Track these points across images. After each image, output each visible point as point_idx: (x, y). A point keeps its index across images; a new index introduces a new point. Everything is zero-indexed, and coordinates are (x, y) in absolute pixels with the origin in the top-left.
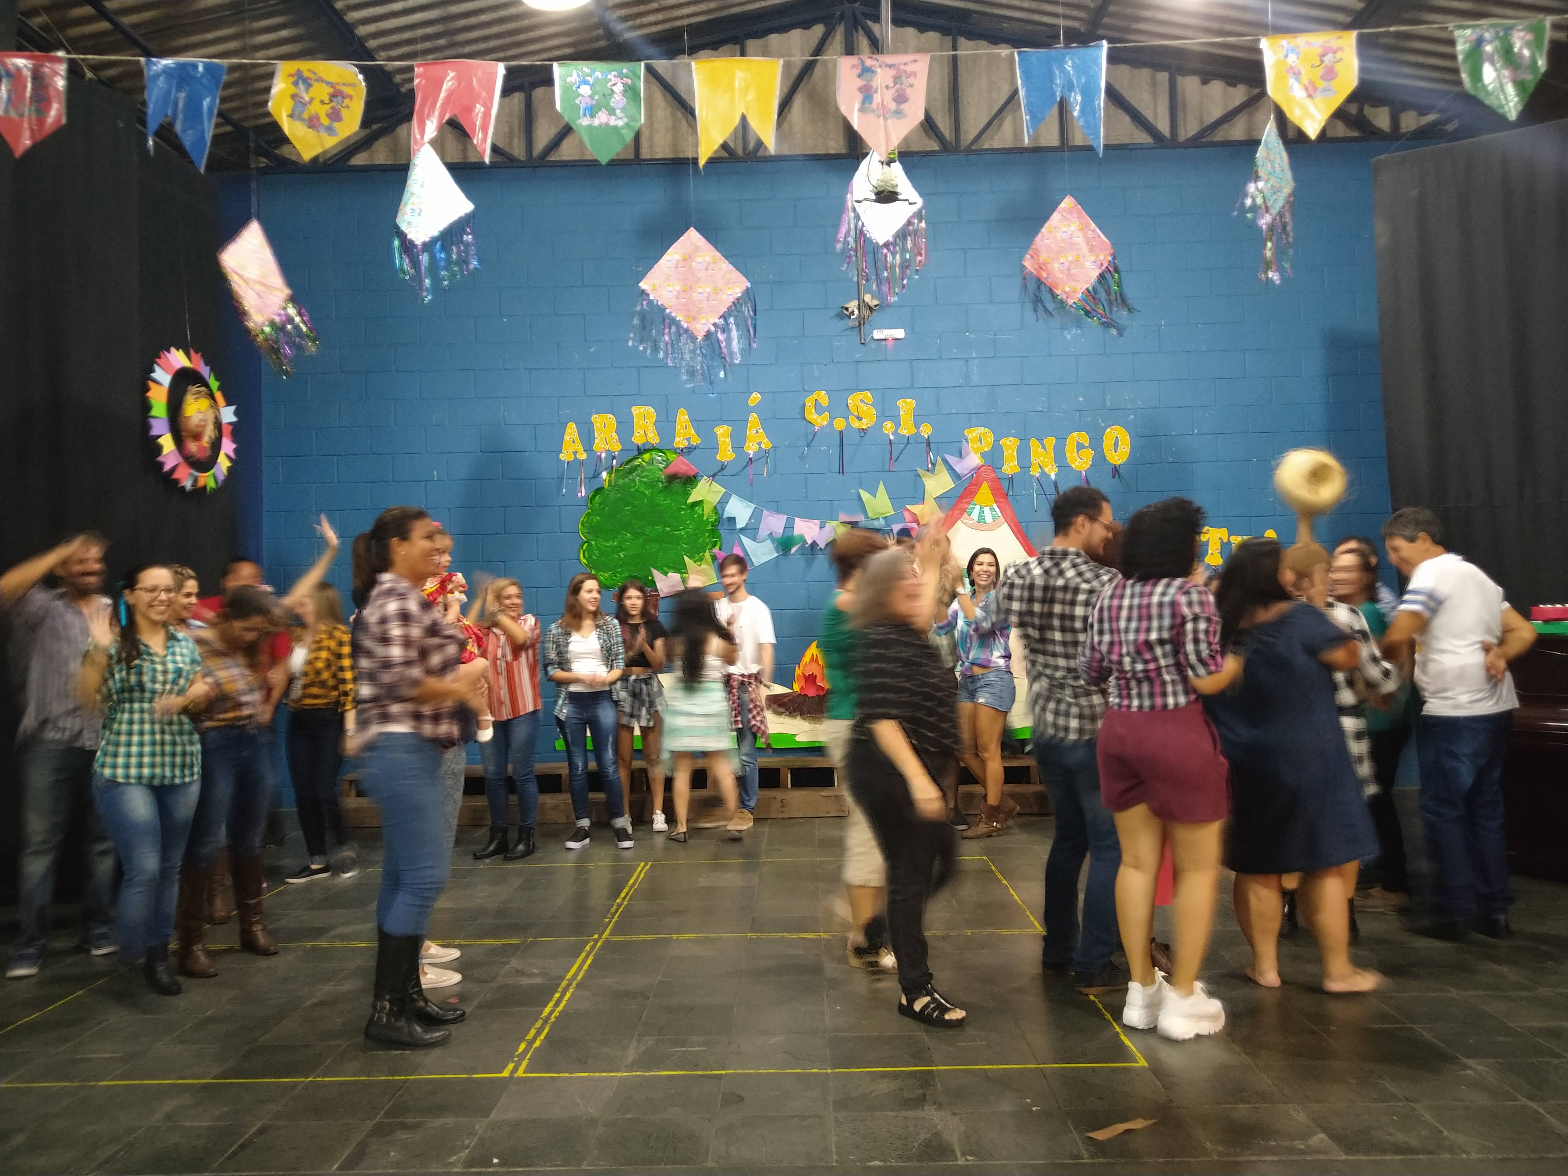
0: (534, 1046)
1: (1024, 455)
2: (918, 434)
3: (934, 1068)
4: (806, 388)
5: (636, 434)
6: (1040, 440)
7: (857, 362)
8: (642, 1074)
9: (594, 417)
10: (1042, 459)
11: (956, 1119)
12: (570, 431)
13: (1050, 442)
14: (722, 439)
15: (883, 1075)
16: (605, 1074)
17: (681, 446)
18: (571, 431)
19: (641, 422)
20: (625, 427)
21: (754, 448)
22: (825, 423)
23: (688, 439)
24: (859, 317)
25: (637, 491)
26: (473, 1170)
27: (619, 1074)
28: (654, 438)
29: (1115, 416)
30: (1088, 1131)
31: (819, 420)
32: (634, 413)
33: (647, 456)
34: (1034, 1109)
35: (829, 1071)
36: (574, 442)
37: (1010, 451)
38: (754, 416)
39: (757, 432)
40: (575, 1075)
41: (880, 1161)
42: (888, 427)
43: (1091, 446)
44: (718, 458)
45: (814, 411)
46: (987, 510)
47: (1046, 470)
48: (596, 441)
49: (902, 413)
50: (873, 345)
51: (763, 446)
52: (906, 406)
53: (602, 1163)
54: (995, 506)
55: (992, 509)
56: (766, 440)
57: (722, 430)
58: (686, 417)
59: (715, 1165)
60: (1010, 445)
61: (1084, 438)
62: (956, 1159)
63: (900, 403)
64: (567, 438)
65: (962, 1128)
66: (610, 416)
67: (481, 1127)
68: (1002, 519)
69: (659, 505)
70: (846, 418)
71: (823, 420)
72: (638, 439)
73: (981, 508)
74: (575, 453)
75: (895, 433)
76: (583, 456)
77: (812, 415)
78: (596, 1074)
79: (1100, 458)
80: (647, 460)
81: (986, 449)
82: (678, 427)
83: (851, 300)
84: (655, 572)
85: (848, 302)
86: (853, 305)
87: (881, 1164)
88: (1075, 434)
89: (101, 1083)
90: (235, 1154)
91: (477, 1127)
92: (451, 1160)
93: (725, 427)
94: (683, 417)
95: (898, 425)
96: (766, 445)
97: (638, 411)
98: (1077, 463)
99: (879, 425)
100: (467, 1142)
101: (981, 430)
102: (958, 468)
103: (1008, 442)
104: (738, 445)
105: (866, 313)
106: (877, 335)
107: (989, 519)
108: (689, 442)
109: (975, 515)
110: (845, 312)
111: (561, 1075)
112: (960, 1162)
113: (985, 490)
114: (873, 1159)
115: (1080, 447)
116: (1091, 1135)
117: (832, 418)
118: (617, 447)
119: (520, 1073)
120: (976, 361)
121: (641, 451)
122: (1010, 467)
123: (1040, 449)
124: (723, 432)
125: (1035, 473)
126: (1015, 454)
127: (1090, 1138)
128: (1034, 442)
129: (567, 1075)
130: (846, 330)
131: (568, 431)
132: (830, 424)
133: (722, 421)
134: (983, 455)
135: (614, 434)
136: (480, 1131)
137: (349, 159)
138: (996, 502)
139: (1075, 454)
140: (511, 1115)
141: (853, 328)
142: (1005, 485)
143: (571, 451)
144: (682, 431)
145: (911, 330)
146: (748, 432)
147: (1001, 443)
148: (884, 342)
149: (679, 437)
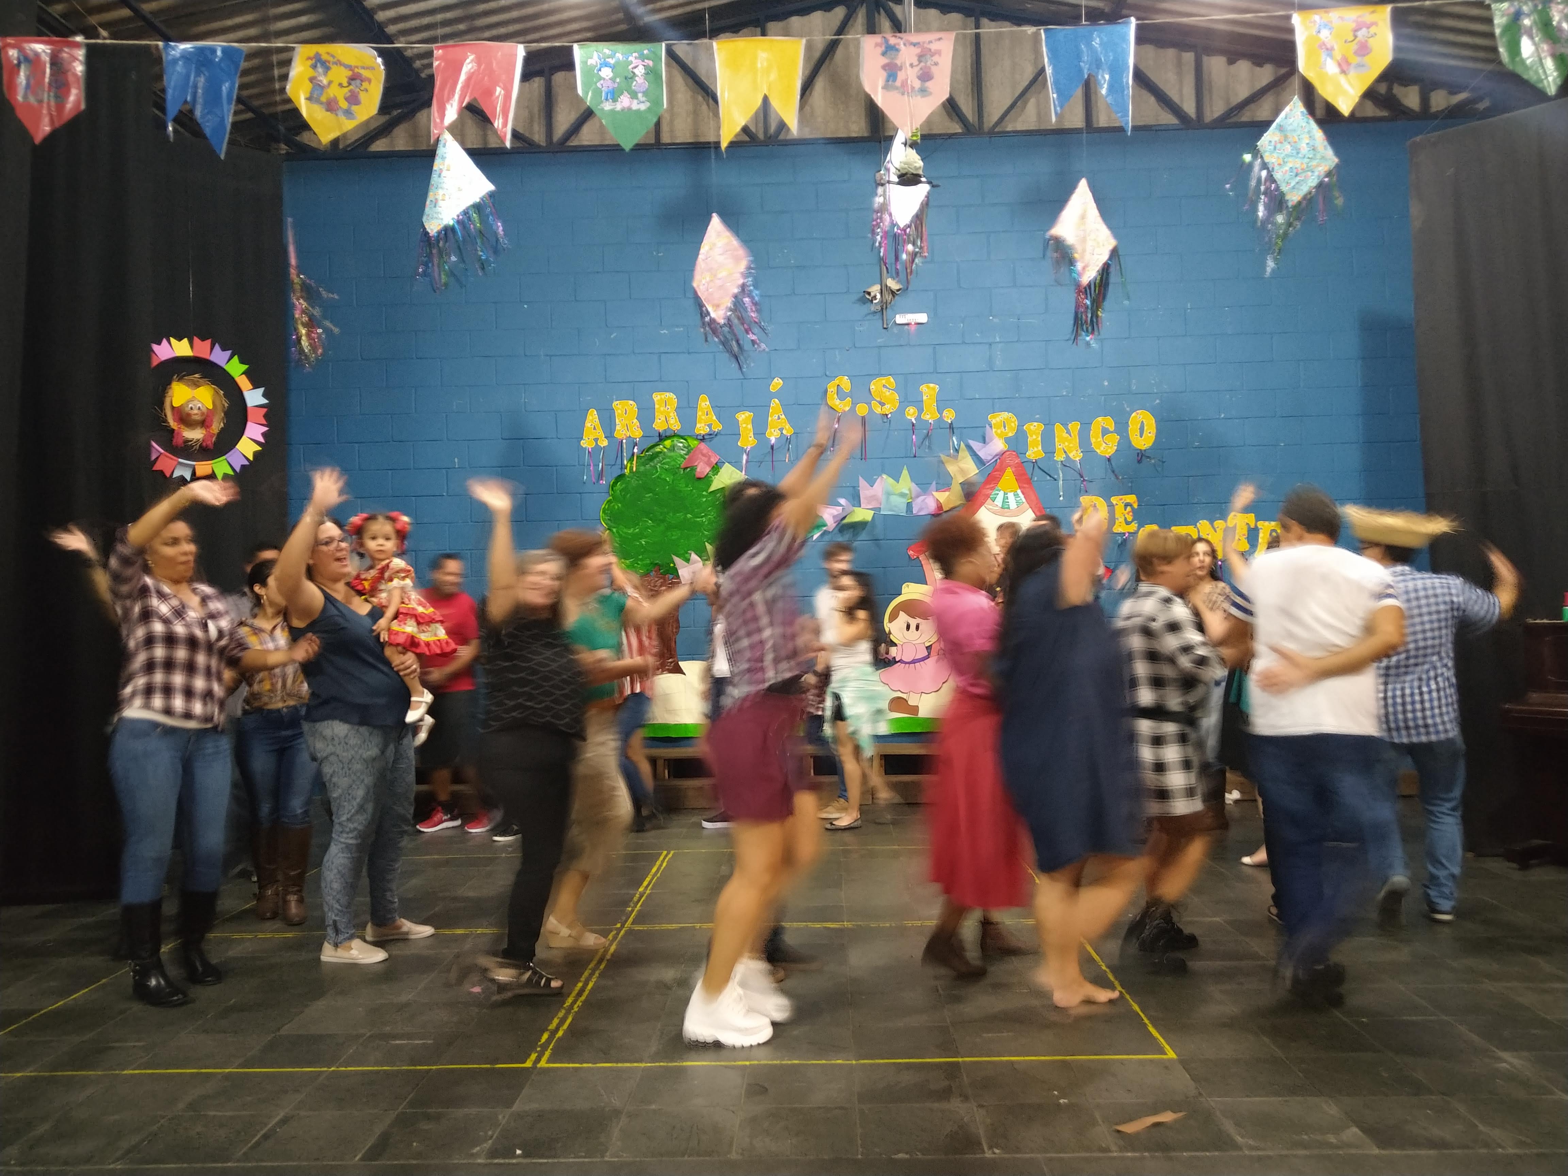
0: (557, 1036)
1: (1048, 440)
2: (941, 420)
3: (960, 1060)
4: (828, 373)
5: (657, 421)
6: (1065, 425)
7: (880, 347)
8: (665, 1064)
9: (615, 403)
10: (1067, 444)
11: (982, 1112)
12: (591, 418)
13: (1075, 427)
14: (744, 425)
15: (909, 1066)
16: (628, 1065)
17: (703, 432)
18: (593, 418)
19: (662, 409)
20: (646, 414)
21: (775, 434)
22: (847, 409)
23: (710, 426)
24: (882, 302)
25: (658, 477)
26: (496, 1161)
27: (643, 1065)
28: (675, 425)
29: (1140, 401)
30: (1117, 1124)
31: (842, 406)
32: (655, 399)
33: (668, 443)
34: (1062, 1101)
35: (854, 1062)
36: (595, 429)
37: (1034, 437)
38: (775, 403)
39: (779, 418)
40: (598, 1065)
41: (907, 1153)
42: (911, 412)
43: (1115, 431)
44: (739, 444)
45: (836, 396)
46: (1011, 495)
47: (1071, 455)
48: (618, 428)
49: (925, 398)
50: (896, 330)
51: (784, 432)
52: (929, 391)
53: (625, 1155)
54: (1019, 492)
55: (1016, 495)
56: (788, 426)
57: (743, 416)
58: (708, 403)
59: (740, 1157)
60: (1034, 430)
61: (1109, 423)
62: (983, 1152)
63: (923, 388)
64: (588, 424)
65: (988, 1121)
66: (631, 402)
67: (504, 1117)
68: (1026, 505)
69: (680, 491)
70: (869, 404)
71: (845, 406)
72: (659, 425)
73: (1005, 494)
74: (596, 440)
75: (918, 418)
76: (604, 443)
77: (834, 401)
78: (620, 1065)
79: (1125, 442)
80: (668, 447)
81: (1010, 435)
82: (699, 413)
83: (874, 284)
84: (676, 559)
85: (869, 287)
86: (875, 290)
87: (907, 1156)
88: (1100, 419)
89: (125, 1072)
90: (258, 1144)
91: (500, 1117)
92: (475, 1151)
93: (747, 414)
94: (704, 403)
95: (920, 410)
96: (788, 431)
97: (659, 397)
98: (1102, 449)
99: (901, 411)
100: (490, 1133)
101: (1005, 415)
102: (981, 454)
103: (1032, 427)
104: (760, 432)
105: (888, 297)
106: (900, 319)
107: (1013, 505)
108: (710, 428)
109: (999, 501)
110: (868, 297)
111: (585, 1065)
112: (987, 1155)
113: (1009, 476)
114: (899, 1152)
115: (1105, 432)
116: (1120, 1128)
117: (854, 404)
118: (637, 433)
119: (543, 1064)
120: (1000, 345)
121: (662, 438)
122: (1034, 452)
123: (1065, 435)
124: (744, 418)
125: (1059, 457)
126: (1040, 439)
127: (1118, 1131)
128: (1058, 428)
129: (590, 1065)
130: (869, 314)
131: (589, 417)
132: (853, 409)
133: (742, 407)
134: (1007, 440)
135: (635, 421)
136: (504, 1122)
137: (368, 146)
138: (1020, 487)
139: (1100, 439)
140: (534, 1106)
141: (875, 312)
142: (1029, 469)
143: (592, 437)
144: (703, 417)
145: (934, 315)
146: (770, 419)
147: (1025, 427)
148: (906, 327)
149: (701, 423)
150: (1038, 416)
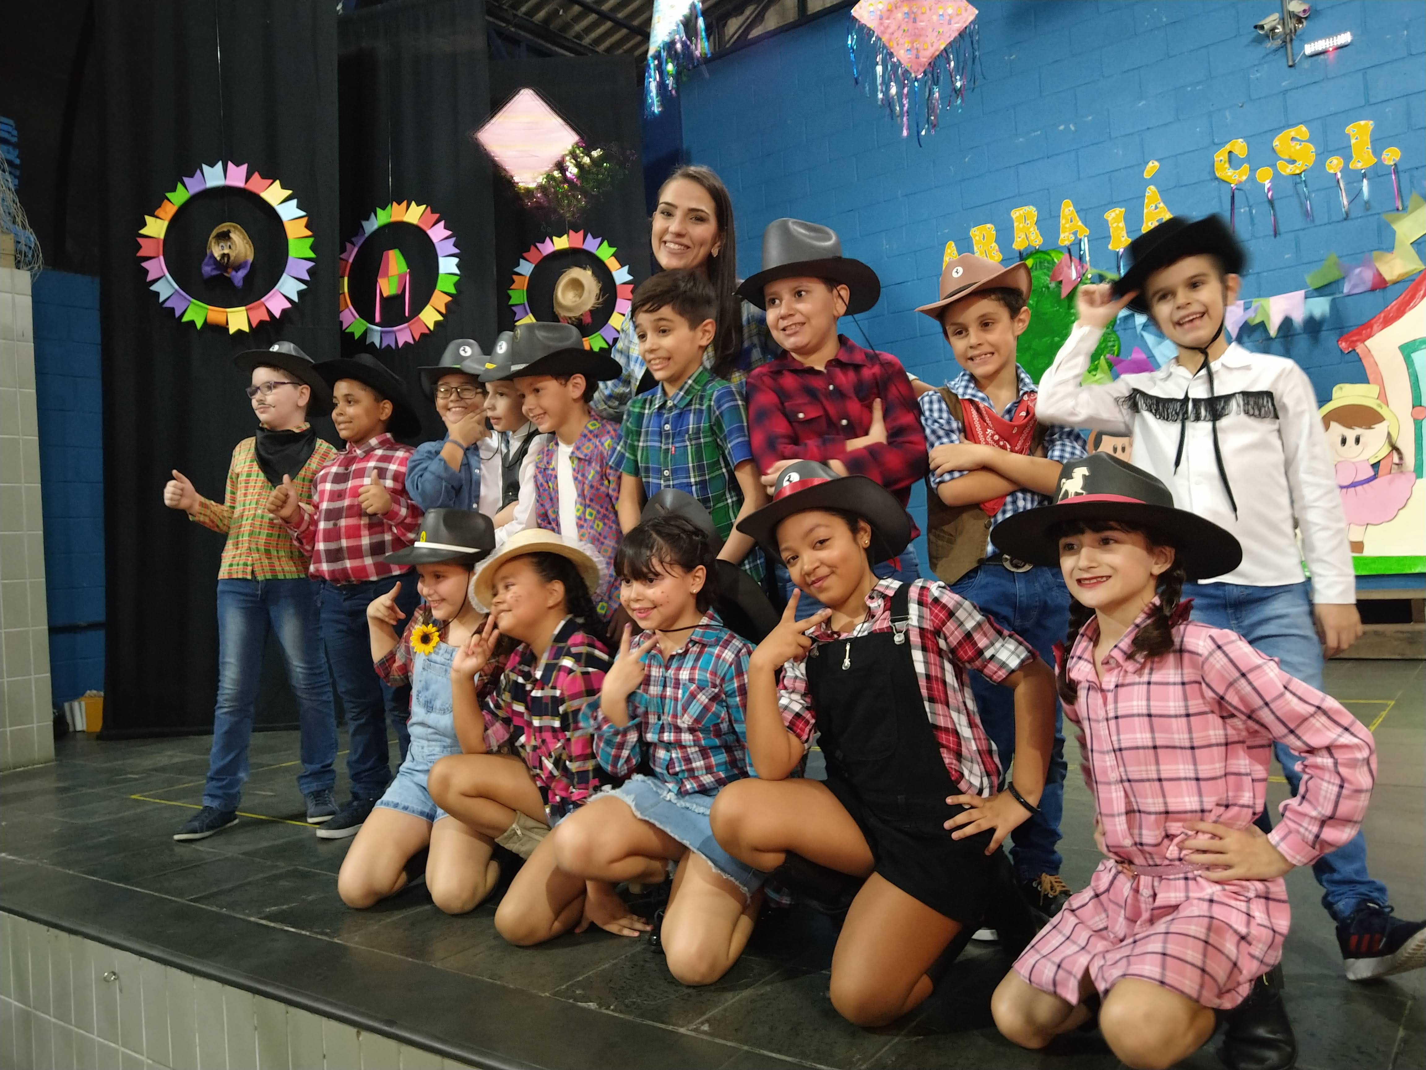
2: (1379, 164)
4: (1214, 140)
5: (1017, 240)
7: (1285, 92)
9: (972, 230)
14: (1115, 225)
17: (1066, 243)
18: (951, 250)
20: (1005, 234)
22: (1244, 178)
23: (1075, 233)
24: (1283, 33)
28: (1036, 240)
31: (1235, 176)
32: (1014, 217)
38: (1151, 189)
39: (1156, 208)
42: (1334, 165)
44: (1110, 247)
45: (1227, 165)
49: (1353, 141)
50: (1306, 65)
52: (1359, 131)
57: (1113, 215)
58: (1072, 208)
63: (1350, 129)
66: (988, 225)
70: (1273, 166)
71: (1240, 175)
72: (1019, 244)
75: (1345, 169)
77: (1225, 172)
82: (1063, 221)
83: (1270, 14)
85: (1263, 18)
86: (1272, 20)
93: (1118, 210)
94: (1068, 209)
95: (1348, 158)
97: (1017, 213)
99: (1320, 164)
104: (1134, 229)
105: (1293, 25)
106: (1311, 48)
108: (1076, 237)
110: (1261, 32)
117: (1253, 170)
130: (1267, 54)
131: (948, 251)
132: (1252, 179)
133: (1112, 204)
135: (994, 245)
141: (1277, 50)
144: (1067, 226)
145: (1361, 30)
146: (1145, 211)
148: (1322, 57)
149: (1064, 232)
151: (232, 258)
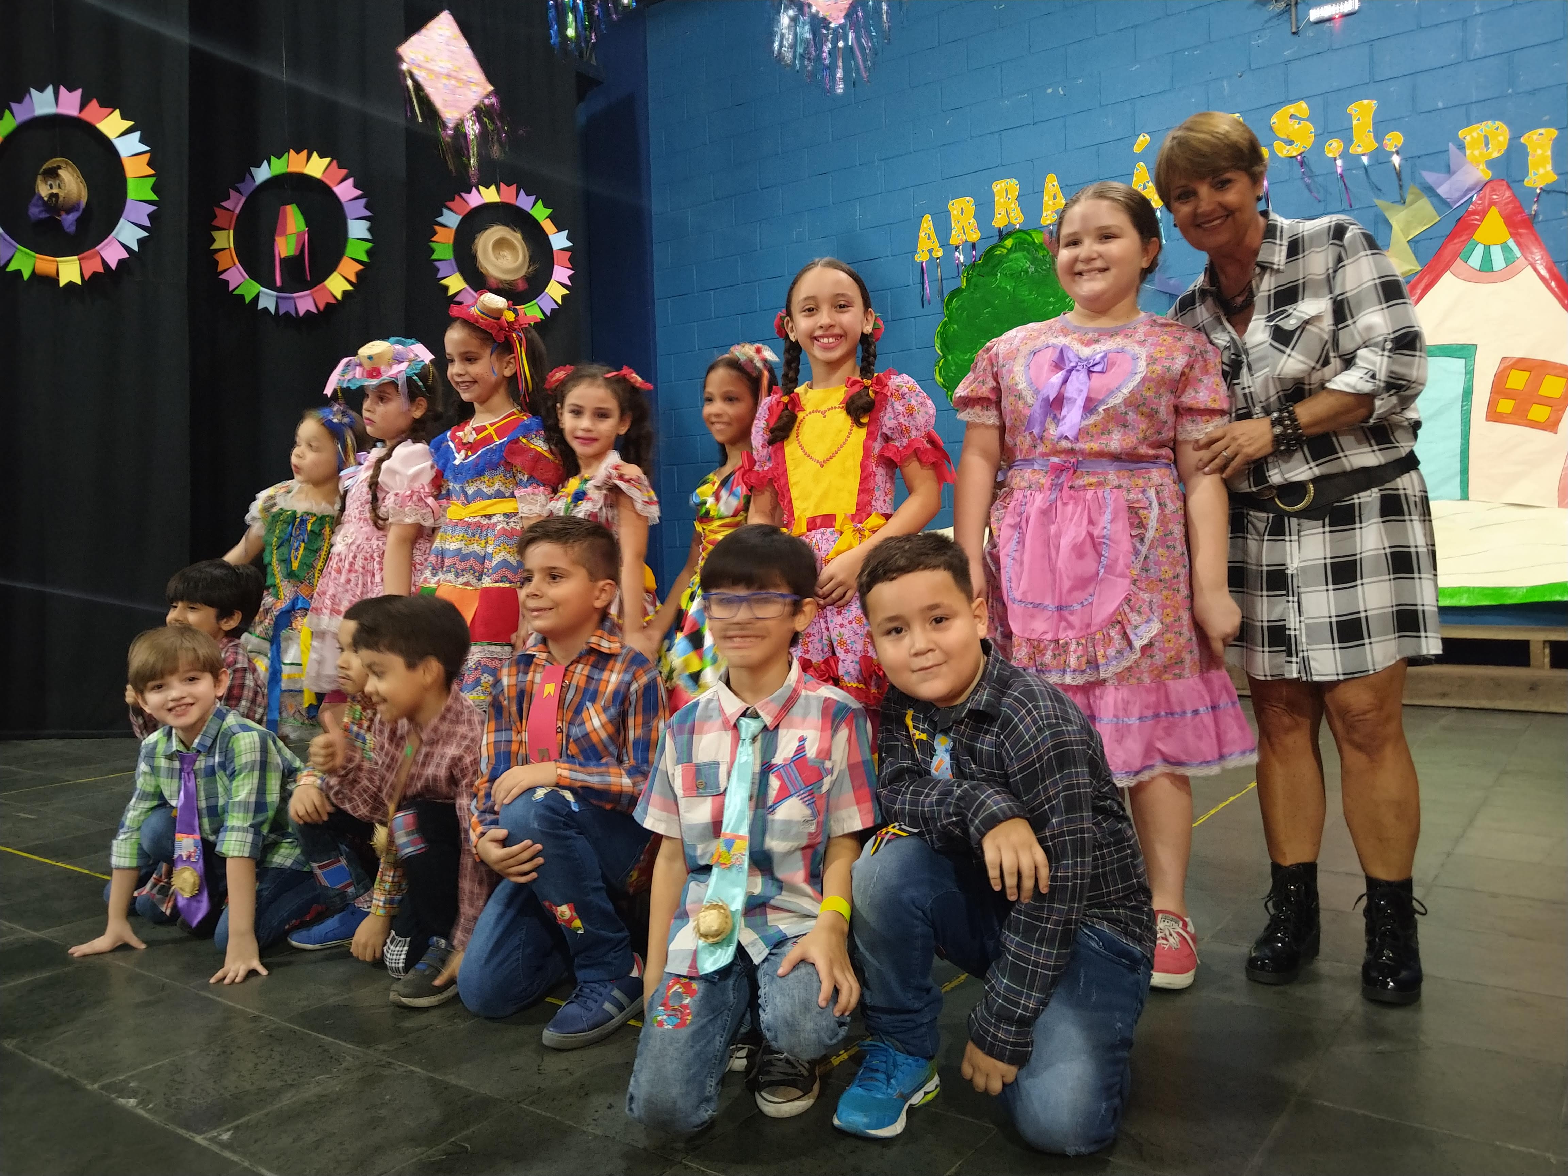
2: (1381, 150)
5: (997, 216)
7: (1287, 62)
9: (951, 203)
17: (1048, 222)
18: (927, 223)
19: (1002, 200)
20: (985, 210)
25: (998, 287)
28: (1017, 219)
32: (995, 190)
33: (1009, 243)
36: (929, 238)
37: (1539, 152)
38: (1140, 167)
42: (1334, 148)
46: (1496, 249)
48: (953, 233)
49: (1355, 122)
50: (1310, 33)
52: (1362, 111)
54: (1511, 243)
55: (1505, 248)
58: (1056, 183)
60: (1540, 141)
63: (1353, 109)
64: (922, 234)
66: (968, 198)
68: (1523, 261)
69: (1023, 302)
72: (999, 222)
73: (1486, 248)
75: (1344, 155)
76: (938, 253)
80: (1009, 247)
81: (1497, 154)
82: (1046, 198)
94: (1051, 184)
95: (1348, 141)
97: (999, 186)
99: (1319, 146)
101: (1488, 127)
102: (1442, 191)
103: (1535, 137)
106: (1317, 13)
107: (1499, 263)
109: (1475, 261)
113: (1493, 219)
120: (1482, 18)
121: (1002, 237)
122: (1540, 175)
126: (1550, 153)
131: (924, 226)
134: (1491, 164)
135: (972, 220)
138: (1513, 236)
141: (1280, 14)
143: (926, 249)
144: (1050, 203)
147: (1523, 140)
148: (1327, 24)
149: (1046, 210)
150: (1546, 118)
151: (61, 199)
